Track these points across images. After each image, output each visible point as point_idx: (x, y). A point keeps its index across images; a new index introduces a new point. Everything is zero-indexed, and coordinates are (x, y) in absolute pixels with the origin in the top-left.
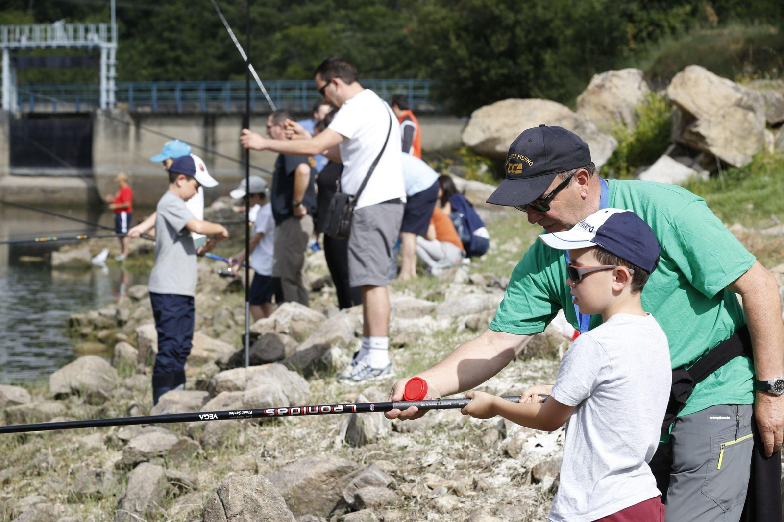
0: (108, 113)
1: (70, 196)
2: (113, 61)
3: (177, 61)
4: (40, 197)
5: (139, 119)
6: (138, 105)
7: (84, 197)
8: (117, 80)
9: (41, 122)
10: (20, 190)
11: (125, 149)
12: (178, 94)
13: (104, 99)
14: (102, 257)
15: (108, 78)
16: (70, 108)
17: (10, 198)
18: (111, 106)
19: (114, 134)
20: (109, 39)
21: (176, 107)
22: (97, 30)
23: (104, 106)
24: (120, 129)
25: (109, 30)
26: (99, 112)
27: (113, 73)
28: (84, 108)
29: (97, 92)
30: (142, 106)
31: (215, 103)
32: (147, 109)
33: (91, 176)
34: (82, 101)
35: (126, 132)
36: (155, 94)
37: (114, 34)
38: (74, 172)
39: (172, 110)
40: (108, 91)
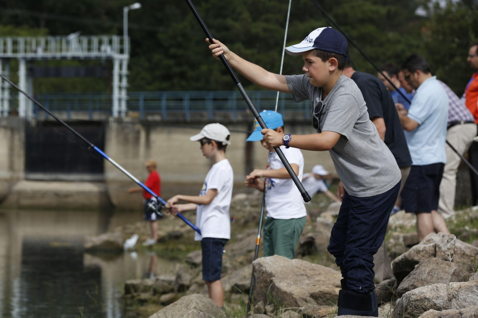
0: (119, 121)
1: (82, 200)
2: (125, 71)
3: (183, 76)
4: (53, 201)
5: (149, 127)
6: (148, 114)
7: (95, 201)
8: (129, 90)
9: (56, 130)
10: (34, 194)
11: (136, 155)
12: (186, 103)
13: (116, 107)
14: (131, 242)
15: (120, 88)
16: (83, 117)
17: (25, 202)
18: (123, 115)
19: (125, 141)
20: (122, 51)
21: (184, 115)
22: (110, 42)
23: (115, 114)
24: (131, 136)
25: (122, 42)
26: (111, 119)
27: (125, 83)
28: (97, 117)
29: (110, 102)
30: (152, 114)
31: (221, 112)
32: (157, 118)
33: (102, 181)
34: (94, 110)
35: (137, 140)
36: (164, 103)
37: (127, 46)
38: (87, 177)
39: (181, 119)
40: (120, 100)
